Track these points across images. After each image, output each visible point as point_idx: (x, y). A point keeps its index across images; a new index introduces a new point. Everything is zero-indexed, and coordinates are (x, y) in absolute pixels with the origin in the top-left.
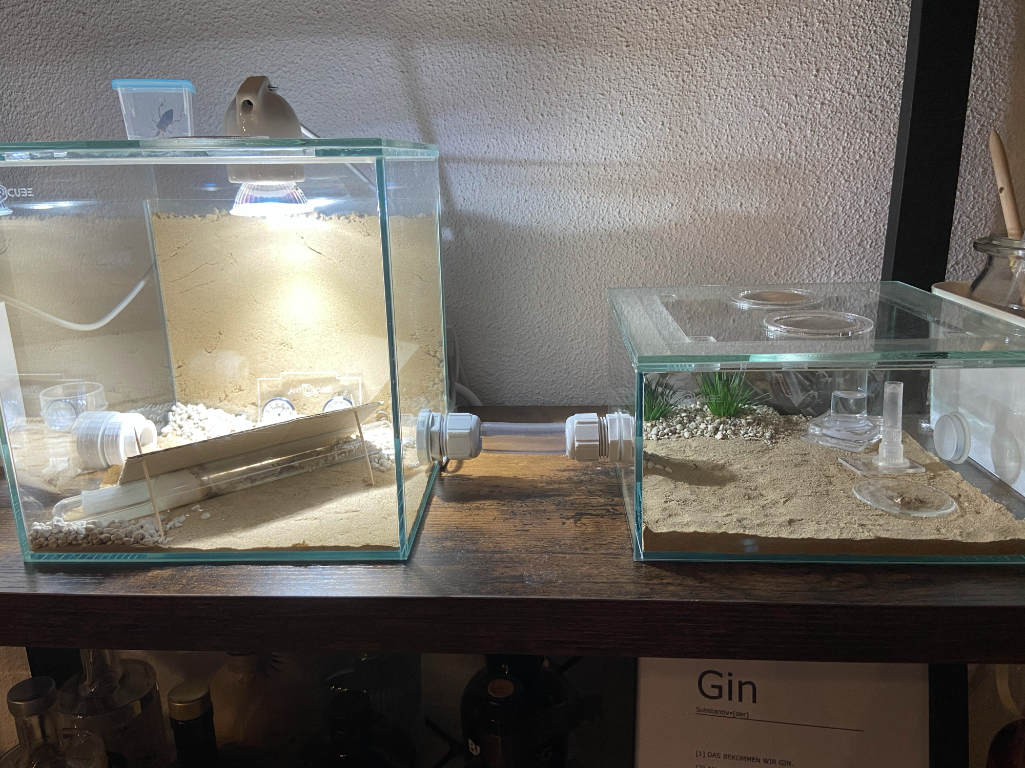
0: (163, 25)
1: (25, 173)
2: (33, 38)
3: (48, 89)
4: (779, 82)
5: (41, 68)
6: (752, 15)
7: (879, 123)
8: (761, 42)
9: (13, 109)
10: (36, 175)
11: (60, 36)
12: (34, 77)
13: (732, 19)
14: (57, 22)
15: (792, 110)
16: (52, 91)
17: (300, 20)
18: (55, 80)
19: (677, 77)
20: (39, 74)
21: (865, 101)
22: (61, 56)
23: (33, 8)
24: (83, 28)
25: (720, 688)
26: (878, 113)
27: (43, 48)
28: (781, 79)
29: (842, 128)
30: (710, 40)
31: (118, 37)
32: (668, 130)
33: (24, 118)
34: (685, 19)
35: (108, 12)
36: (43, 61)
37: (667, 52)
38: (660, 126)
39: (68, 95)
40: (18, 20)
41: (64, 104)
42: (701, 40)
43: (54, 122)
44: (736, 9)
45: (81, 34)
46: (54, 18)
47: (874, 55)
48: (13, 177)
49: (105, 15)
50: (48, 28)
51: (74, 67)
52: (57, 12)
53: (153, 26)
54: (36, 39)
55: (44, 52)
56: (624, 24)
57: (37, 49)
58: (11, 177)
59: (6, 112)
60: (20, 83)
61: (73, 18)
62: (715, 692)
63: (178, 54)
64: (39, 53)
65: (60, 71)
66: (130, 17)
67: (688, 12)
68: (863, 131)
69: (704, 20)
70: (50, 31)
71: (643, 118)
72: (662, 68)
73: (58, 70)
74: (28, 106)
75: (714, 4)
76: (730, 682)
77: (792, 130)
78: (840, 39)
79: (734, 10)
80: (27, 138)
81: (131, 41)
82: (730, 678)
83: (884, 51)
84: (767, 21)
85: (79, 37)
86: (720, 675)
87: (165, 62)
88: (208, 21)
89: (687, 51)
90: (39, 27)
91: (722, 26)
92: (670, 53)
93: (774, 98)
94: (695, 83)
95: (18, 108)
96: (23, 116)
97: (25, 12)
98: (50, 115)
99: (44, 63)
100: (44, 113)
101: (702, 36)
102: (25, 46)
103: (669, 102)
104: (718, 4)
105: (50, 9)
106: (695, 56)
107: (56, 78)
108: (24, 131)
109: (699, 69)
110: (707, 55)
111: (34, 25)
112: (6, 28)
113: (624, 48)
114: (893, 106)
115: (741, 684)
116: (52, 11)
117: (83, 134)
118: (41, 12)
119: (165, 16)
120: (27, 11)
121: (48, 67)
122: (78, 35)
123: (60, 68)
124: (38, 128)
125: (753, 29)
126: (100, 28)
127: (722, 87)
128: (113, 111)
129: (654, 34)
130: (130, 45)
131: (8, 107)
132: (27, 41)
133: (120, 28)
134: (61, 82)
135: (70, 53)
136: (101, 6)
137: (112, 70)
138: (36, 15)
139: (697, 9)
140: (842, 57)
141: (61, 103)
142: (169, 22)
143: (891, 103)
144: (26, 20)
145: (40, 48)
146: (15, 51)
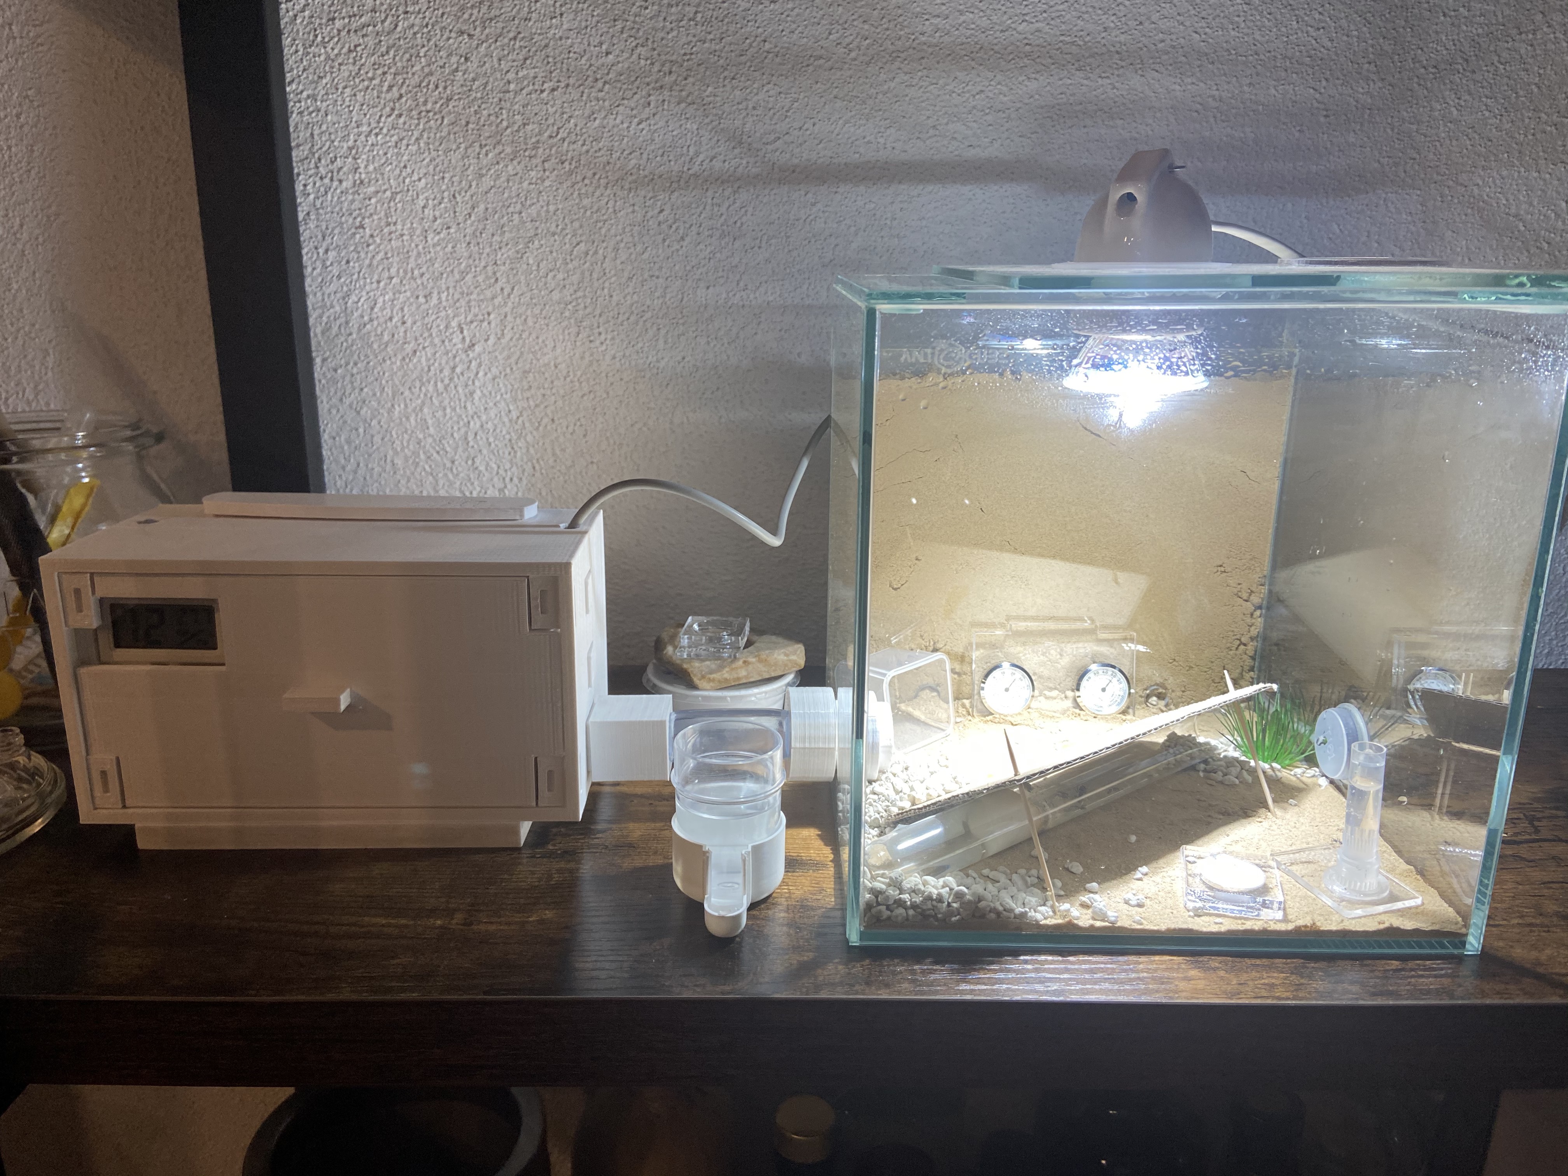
0: (600, 62)
1: (345, 289)
2: (379, 72)
3: (398, 154)
5: (390, 119)
6: (1515, 80)
8: (1523, 121)
9: (335, 183)
10: (364, 293)
11: (427, 70)
12: (377, 135)
13: (1485, 84)
14: (423, 46)
16: (405, 158)
17: (822, 61)
18: (412, 142)
19: (1396, 164)
20: (385, 131)
22: (425, 103)
23: (383, 22)
24: (466, 59)
27: (395, 89)
30: (1451, 113)
31: (525, 77)
32: (1376, 245)
33: (353, 201)
34: (1416, 80)
35: (511, 35)
36: (393, 109)
37: (1385, 128)
38: (1364, 239)
39: (431, 167)
40: (355, 39)
41: (423, 181)
42: (1437, 113)
43: (404, 210)
44: (1492, 69)
45: (464, 67)
46: (419, 41)
48: (323, 294)
50: (407, 56)
51: (446, 121)
52: (425, 30)
53: (583, 61)
54: (384, 73)
55: (397, 95)
56: (1324, 83)
57: (385, 89)
59: (322, 189)
60: (351, 143)
63: (621, 108)
64: (389, 96)
66: (546, 46)
67: (1423, 70)
69: (1445, 84)
70: (408, 60)
71: (1339, 226)
72: (1376, 153)
73: (418, 124)
74: (362, 182)
75: (1460, 61)
79: (1488, 72)
84: (1536, 90)
85: (460, 74)
88: (674, 58)
89: (1414, 127)
91: (1470, 94)
92: (1389, 131)
94: (1423, 176)
95: (344, 184)
96: (350, 197)
97: (370, 28)
98: (399, 197)
99: (396, 112)
100: (388, 194)
101: (1439, 107)
102: (366, 83)
103: (1382, 202)
104: (1467, 60)
106: (1425, 136)
107: (413, 139)
108: (351, 220)
109: (1431, 156)
110: (1443, 135)
111: (384, 49)
112: (336, 51)
113: (1322, 119)
116: (416, 29)
117: (452, 230)
119: (604, 47)
121: (402, 120)
122: (456, 70)
123: (422, 121)
124: (375, 217)
125: (1514, 100)
126: (495, 60)
127: (1461, 184)
129: (1369, 100)
130: (542, 91)
132: (370, 75)
133: (528, 62)
135: (441, 98)
136: (500, 25)
137: (509, 130)
139: (1435, 67)
142: (611, 57)
144: (371, 41)
145: (390, 87)
146: (348, 90)
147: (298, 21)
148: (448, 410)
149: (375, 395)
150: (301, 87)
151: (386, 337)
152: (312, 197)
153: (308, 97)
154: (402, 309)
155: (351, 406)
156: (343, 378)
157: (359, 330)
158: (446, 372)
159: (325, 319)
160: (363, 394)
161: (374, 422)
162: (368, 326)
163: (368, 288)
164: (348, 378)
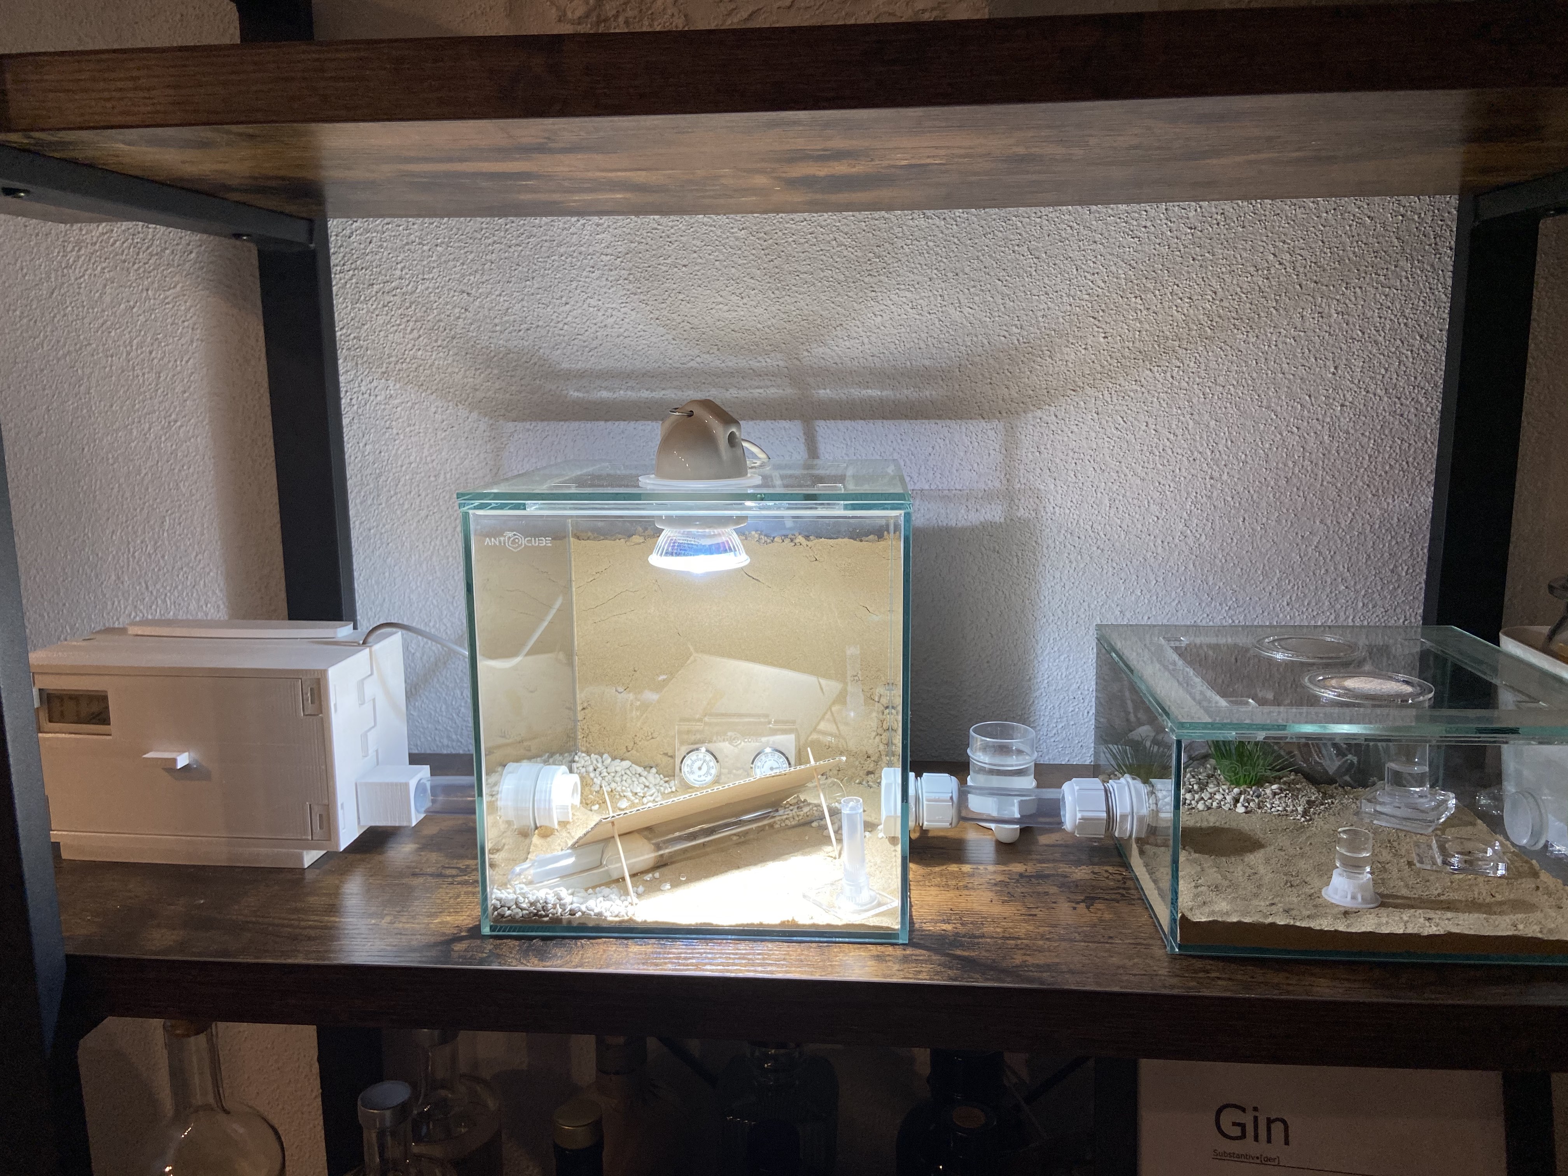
0: (561, 309)
1: (378, 471)
2: (405, 320)
3: (417, 376)
4: (1289, 380)
5: (411, 353)
6: (1256, 305)
8: (1266, 336)
9: (373, 397)
10: (391, 474)
11: (437, 318)
12: (402, 363)
13: (1232, 309)
14: (435, 302)
15: (1306, 412)
16: (422, 378)
17: (721, 306)
18: (427, 367)
19: (1165, 372)
20: (408, 360)
22: (436, 341)
23: (408, 285)
24: (466, 310)
25: (1243, 1126)
27: (415, 331)
28: (1291, 377)
30: (1205, 332)
31: (507, 322)
32: (1154, 432)
33: (384, 409)
34: (1175, 308)
35: (497, 293)
36: (414, 345)
37: (1153, 345)
38: (1144, 428)
39: (440, 385)
40: (387, 298)
42: (1194, 332)
43: (420, 415)
44: (1236, 298)
45: (464, 316)
46: (432, 298)
48: (362, 476)
49: (494, 297)
50: (424, 309)
51: (451, 353)
52: (437, 291)
53: (548, 309)
54: (408, 321)
55: (417, 336)
56: (1101, 313)
57: (408, 331)
58: (359, 476)
59: (363, 402)
60: (384, 370)
61: (455, 298)
62: (1236, 1132)
63: (576, 342)
64: (411, 336)
65: (433, 357)
66: (522, 300)
67: (1179, 301)
69: (1198, 309)
70: (425, 312)
71: (1122, 418)
72: (1147, 363)
73: (431, 355)
74: (391, 396)
75: (1210, 293)
76: (1256, 1118)
77: (1306, 435)
78: (1363, 333)
79: (1234, 300)
80: (385, 433)
81: (522, 327)
82: (1257, 1114)
84: (1274, 312)
85: (461, 320)
86: (1244, 1110)
88: (614, 306)
89: (1177, 343)
90: (413, 307)
91: (1220, 317)
92: (1156, 346)
93: (1283, 398)
94: (1187, 379)
95: (379, 398)
96: (383, 407)
97: (398, 290)
98: (417, 407)
99: (416, 347)
100: (409, 404)
101: (1195, 328)
102: (395, 328)
103: (1155, 400)
104: (1215, 293)
105: (428, 288)
106: (1186, 350)
107: (428, 365)
108: (383, 423)
109: (1192, 364)
110: (1201, 348)
111: (407, 304)
112: (374, 307)
113: (1102, 340)
115: (1270, 1122)
116: (430, 290)
117: (454, 429)
118: (418, 291)
119: (564, 299)
120: (401, 289)
121: (420, 353)
122: (459, 318)
124: (400, 420)
125: (1256, 320)
126: (486, 310)
127: (1220, 385)
129: (1138, 325)
130: (520, 331)
132: (398, 322)
133: (510, 311)
135: (448, 337)
136: (489, 286)
137: (495, 359)
138: (411, 294)
139: (1190, 298)
142: (568, 306)
144: (398, 299)
145: (412, 330)
146: (382, 333)
147: (348, 286)
149: (397, 548)
150: (349, 332)
151: (406, 507)
152: (355, 407)
153: (355, 338)
155: (380, 556)
156: (375, 535)
159: (362, 494)
160: (389, 548)
161: (396, 568)
162: (394, 499)
163: (394, 470)
164: (378, 536)
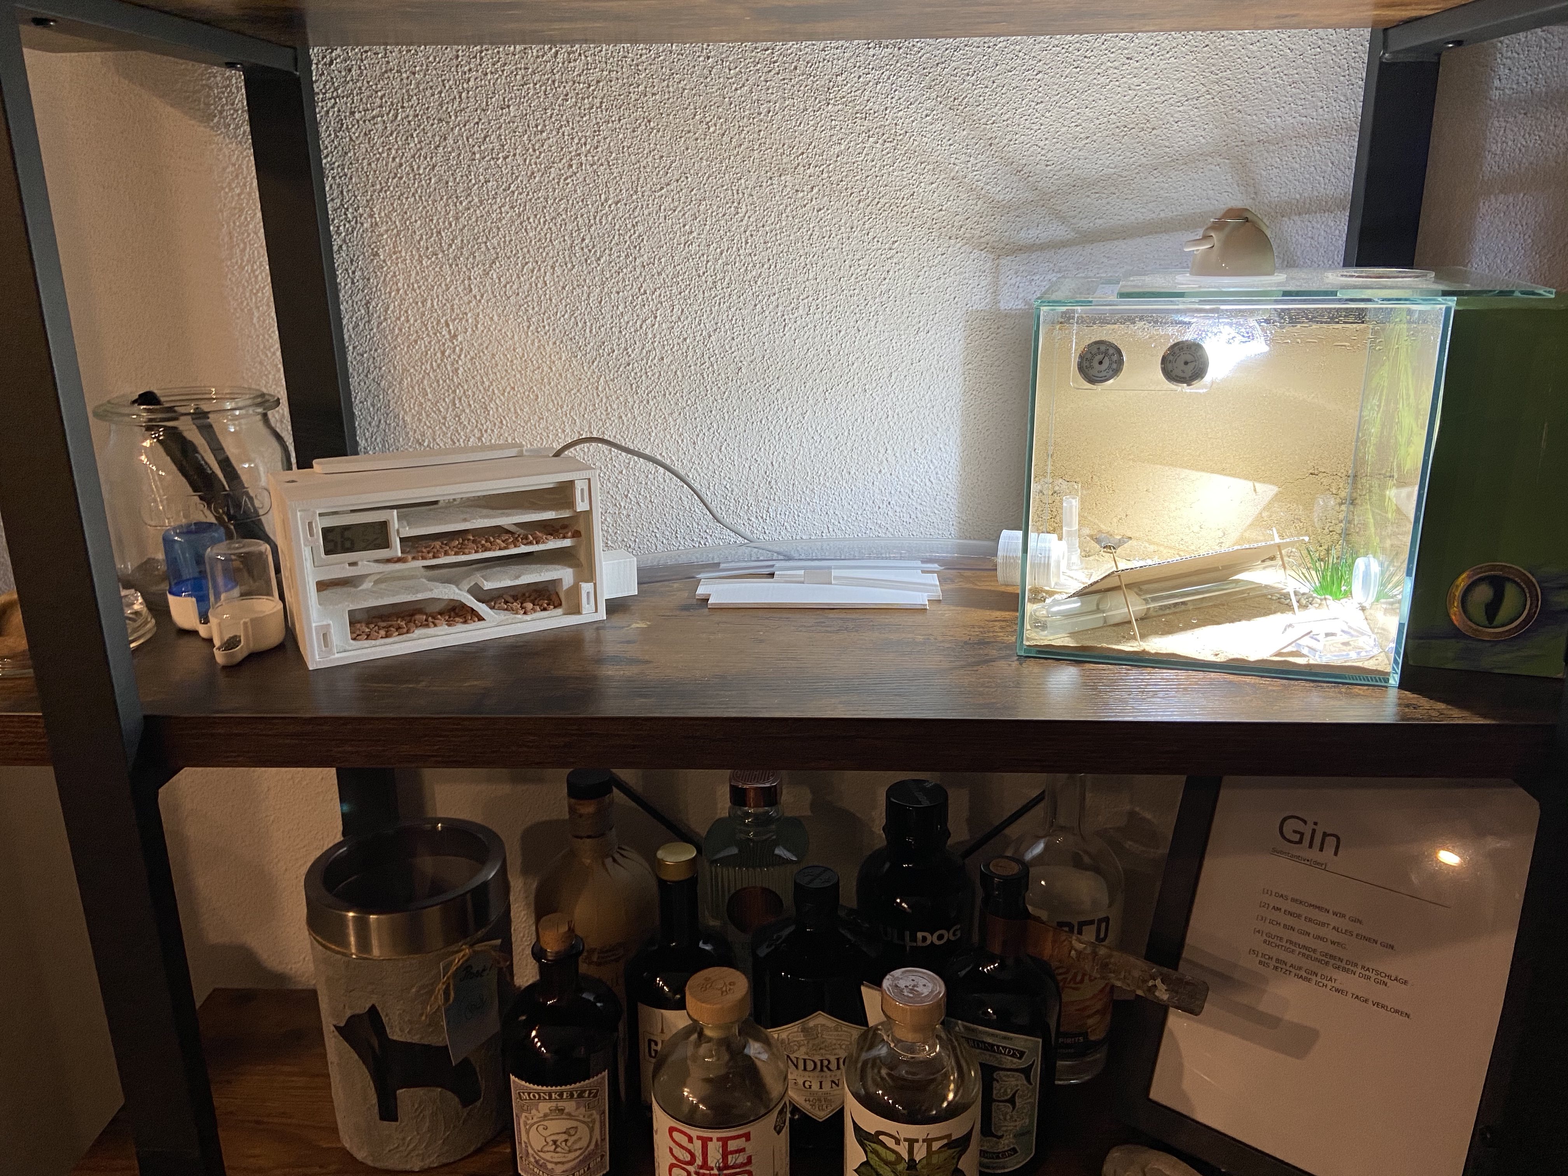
1: (367, 298)
2: (387, 148)
3: (401, 204)
5: (395, 181)
7: (1322, 251)
9: (359, 225)
10: (380, 301)
11: (418, 146)
12: (386, 192)
14: (415, 130)
16: (406, 206)
18: (410, 195)
20: (391, 188)
21: (1307, 227)
22: (418, 169)
23: (388, 114)
24: (445, 138)
26: (1321, 239)
27: (397, 159)
29: (1281, 256)
31: (485, 150)
33: (372, 237)
35: (475, 121)
36: (396, 173)
39: (424, 213)
40: (369, 125)
41: (419, 222)
45: (443, 144)
46: (413, 126)
47: (1318, 178)
49: (472, 125)
50: (405, 137)
52: (417, 119)
54: (390, 149)
55: (399, 164)
57: (390, 160)
58: (350, 302)
59: (350, 229)
60: (368, 197)
61: (435, 126)
64: (393, 165)
65: (416, 185)
68: (1305, 259)
80: (372, 260)
81: (500, 155)
83: (1328, 172)
87: (537, 179)
90: (394, 136)
105: (408, 116)
111: (389, 132)
112: (356, 135)
114: (1337, 232)
116: (410, 118)
117: (439, 256)
118: (399, 118)
119: (539, 127)
120: (382, 117)
121: (403, 181)
122: (439, 146)
124: (387, 248)
126: (465, 138)
128: (476, 231)
130: (498, 159)
131: (353, 223)
132: (380, 150)
133: (487, 139)
134: (417, 198)
135: (429, 165)
138: (392, 122)
140: (1284, 179)
141: (416, 221)
142: (544, 134)
143: (1336, 229)
144: (380, 126)
145: (394, 159)
146: (365, 161)
147: (331, 114)
148: (441, 382)
149: (390, 371)
150: (334, 160)
151: (397, 331)
152: (343, 234)
153: (339, 166)
154: (406, 312)
155: (374, 380)
157: (378, 327)
158: (439, 355)
159: (354, 319)
160: (382, 372)
161: (390, 390)
162: (384, 324)
163: (383, 297)
164: (371, 360)
